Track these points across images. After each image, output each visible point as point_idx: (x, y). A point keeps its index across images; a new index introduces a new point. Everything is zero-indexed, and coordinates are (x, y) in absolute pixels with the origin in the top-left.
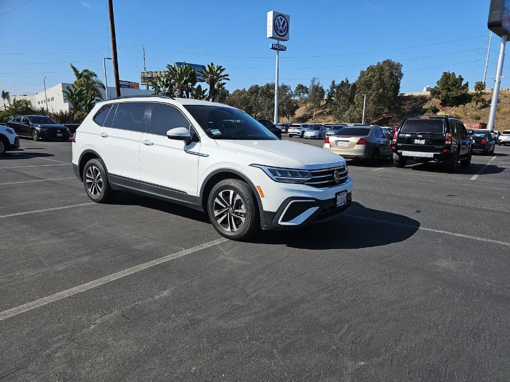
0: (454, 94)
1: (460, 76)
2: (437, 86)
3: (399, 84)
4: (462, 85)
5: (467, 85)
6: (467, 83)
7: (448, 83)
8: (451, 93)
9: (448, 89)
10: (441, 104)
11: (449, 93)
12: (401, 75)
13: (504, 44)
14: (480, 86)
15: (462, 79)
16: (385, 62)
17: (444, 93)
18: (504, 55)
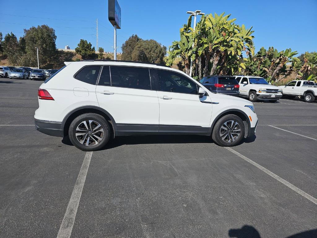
0: (88, 53)
1: (90, 43)
2: (78, 47)
3: (55, 42)
4: (92, 48)
5: (94, 48)
6: (94, 47)
7: (84, 46)
8: (87, 52)
9: (85, 49)
10: (82, 58)
11: (86, 52)
12: (55, 37)
13: (116, 30)
14: (101, 50)
15: (91, 45)
16: (43, 26)
17: (83, 52)
18: (116, 36)
